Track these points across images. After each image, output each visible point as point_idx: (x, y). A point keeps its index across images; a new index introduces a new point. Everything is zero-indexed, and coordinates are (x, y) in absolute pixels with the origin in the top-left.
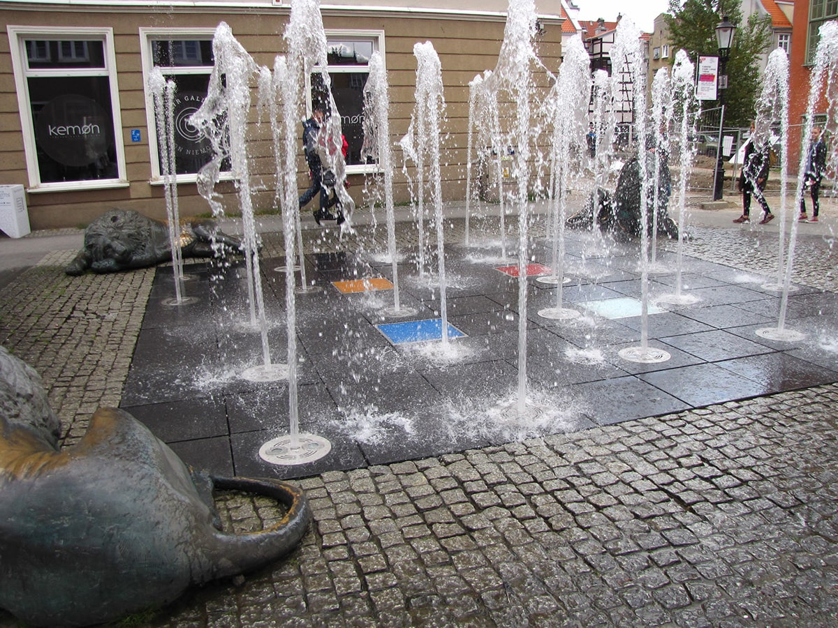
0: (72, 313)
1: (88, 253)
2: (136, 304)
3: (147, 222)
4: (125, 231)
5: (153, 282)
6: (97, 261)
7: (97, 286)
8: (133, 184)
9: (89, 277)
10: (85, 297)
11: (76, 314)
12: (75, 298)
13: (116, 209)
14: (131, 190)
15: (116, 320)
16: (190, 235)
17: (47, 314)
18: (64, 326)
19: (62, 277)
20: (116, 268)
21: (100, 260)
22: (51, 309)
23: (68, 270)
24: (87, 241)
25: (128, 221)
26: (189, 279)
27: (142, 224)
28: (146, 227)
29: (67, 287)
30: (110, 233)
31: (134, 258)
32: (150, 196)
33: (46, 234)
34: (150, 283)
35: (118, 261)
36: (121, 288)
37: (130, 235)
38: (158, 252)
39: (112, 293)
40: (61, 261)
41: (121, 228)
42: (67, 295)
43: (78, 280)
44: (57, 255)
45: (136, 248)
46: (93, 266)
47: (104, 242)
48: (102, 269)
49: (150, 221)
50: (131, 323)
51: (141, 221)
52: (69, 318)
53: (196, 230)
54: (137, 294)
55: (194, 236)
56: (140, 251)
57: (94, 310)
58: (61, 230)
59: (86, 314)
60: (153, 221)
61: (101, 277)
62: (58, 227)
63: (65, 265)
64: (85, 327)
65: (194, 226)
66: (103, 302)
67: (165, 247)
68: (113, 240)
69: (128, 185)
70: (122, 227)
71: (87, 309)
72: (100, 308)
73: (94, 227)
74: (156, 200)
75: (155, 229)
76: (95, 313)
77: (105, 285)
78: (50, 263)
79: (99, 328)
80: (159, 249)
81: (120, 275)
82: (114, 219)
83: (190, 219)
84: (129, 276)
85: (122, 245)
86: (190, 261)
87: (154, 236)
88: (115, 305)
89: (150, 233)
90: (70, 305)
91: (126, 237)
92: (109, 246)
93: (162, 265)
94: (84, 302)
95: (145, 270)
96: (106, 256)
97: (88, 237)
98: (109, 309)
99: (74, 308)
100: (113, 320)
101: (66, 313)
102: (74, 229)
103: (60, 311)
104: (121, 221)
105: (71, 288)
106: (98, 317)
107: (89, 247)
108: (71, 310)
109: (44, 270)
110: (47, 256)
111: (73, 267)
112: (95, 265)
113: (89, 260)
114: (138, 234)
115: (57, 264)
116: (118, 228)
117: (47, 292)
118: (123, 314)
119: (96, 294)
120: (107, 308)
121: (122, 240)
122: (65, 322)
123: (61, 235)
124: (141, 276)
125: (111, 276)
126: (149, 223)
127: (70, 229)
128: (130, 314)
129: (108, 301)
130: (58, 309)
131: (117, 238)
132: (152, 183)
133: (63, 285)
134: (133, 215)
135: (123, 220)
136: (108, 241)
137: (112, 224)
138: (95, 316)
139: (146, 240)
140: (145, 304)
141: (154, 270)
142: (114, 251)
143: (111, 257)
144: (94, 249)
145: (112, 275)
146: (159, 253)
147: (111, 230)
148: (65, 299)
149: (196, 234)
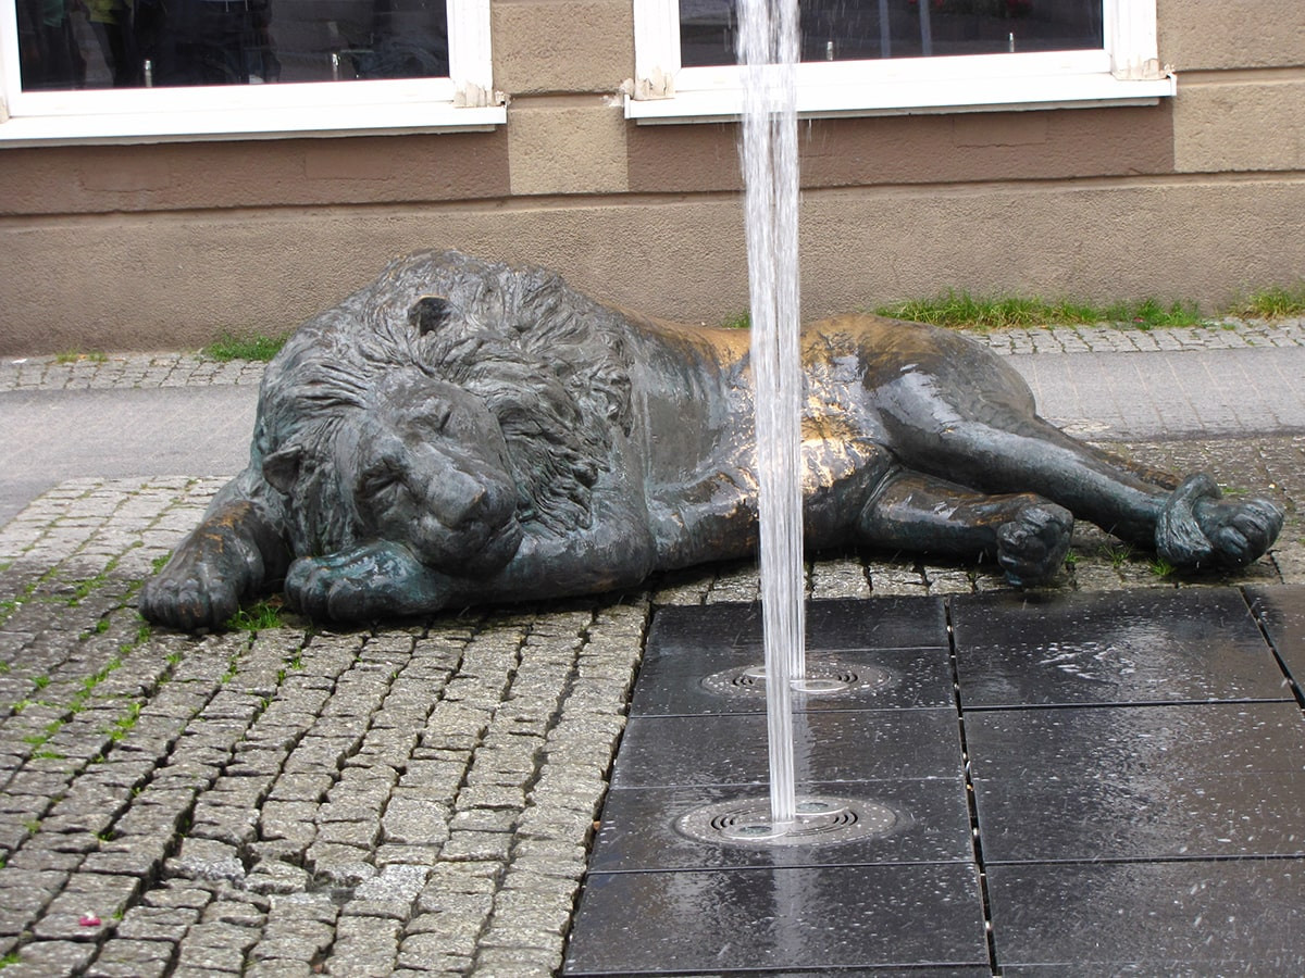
0: (172, 850)
1: (270, 507)
2: (532, 819)
3: (608, 341)
4: (486, 388)
5: (630, 695)
6: (317, 551)
7: (313, 700)
8: (526, 111)
9: (272, 644)
10: (247, 762)
11: (194, 855)
12: (191, 762)
13: (440, 260)
14: (515, 148)
15: (417, 909)
16: (853, 429)
17: (39, 849)
18: (127, 926)
19: (121, 633)
20: (422, 596)
21: (335, 545)
22: (60, 821)
23: (155, 595)
24: (267, 434)
25: (504, 327)
26: (836, 688)
27: (583, 351)
28: (604, 369)
29: (149, 693)
30: (403, 397)
31: (526, 548)
32: (624, 188)
33: (33, 378)
34: (613, 701)
35: (436, 562)
36: (449, 722)
37: (511, 414)
38: (662, 515)
39: (397, 749)
40: (117, 539)
41: (466, 367)
42: (148, 745)
43: (207, 660)
44: (96, 507)
45: (541, 487)
46: (294, 580)
47: (366, 444)
48: (342, 598)
49: (629, 331)
50: (503, 933)
51: (578, 335)
52: (156, 877)
53: (885, 392)
54: (540, 758)
55: (873, 429)
56: (565, 506)
57: (296, 842)
58: (117, 359)
59: (249, 861)
60: (642, 331)
61: (337, 650)
62: (100, 344)
63: (137, 564)
64: (244, 938)
65: (877, 371)
66: (345, 798)
67: (706, 491)
68: (413, 438)
69: (497, 116)
70: (469, 361)
71: (258, 833)
72: (329, 832)
73: (315, 358)
74: (656, 206)
75: (650, 381)
76: (299, 860)
77: (360, 693)
78: (55, 549)
79: (326, 952)
80: (672, 500)
81: (440, 638)
82: (430, 316)
83: (859, 330)
84: (494, 650)
85: (464, 467)
86: (846, 582)
87: (643, 419)
88: (417, 817)
89: (624, 404)
90: (166, 800)
91: (489, 422)
92: (392, 472)
93: (684, 597)
94: (242, 790)
95: (585, 619)
96: (371, 527)
97: (277, 411)
98: (380, 839)
99: (185, 823)
100: (401, 907)
101: (141, 851)
102: (188, 360)
103: (109, 833)
104: (466, 325)
105: (170, 703)
106: (317, 882)
107: (282, 468)
108: (167, 830)
109: (21, 590)
110: (42, 508)
111: (181, 579)
112: (306, 575)
113: (277, 548)
114: (558, 408)
115: (97, 559)
116: (445, 365)
117: (38, 716)
118: (462, 874)
119: (307, 748)
120: (368, 834)
121: (466, 436)
122: (135, 899)
123: (113, 391)
124: (564, 654)
125: (394, 643)
126: (619, 345)
127: (165, 359)
128: (500, 881)
129: (376, 794)
130: (98, 820)
131: (440, 426)
132: (635, 110)
133: (125, 680)
134: (531, 297)
135: (474, 323)
136: (389, 442)
137: (416, 345)
138: (298, 878)
139: (601, 443)
140: (584, 822)
141: (631, 621)
142: (418, 500)
143: (398, 532)
144: (304, 485)
145: (399, 640)
146: (671, 522)
147: (407, 375)
148: (139, 770)
149: (888, 419)
